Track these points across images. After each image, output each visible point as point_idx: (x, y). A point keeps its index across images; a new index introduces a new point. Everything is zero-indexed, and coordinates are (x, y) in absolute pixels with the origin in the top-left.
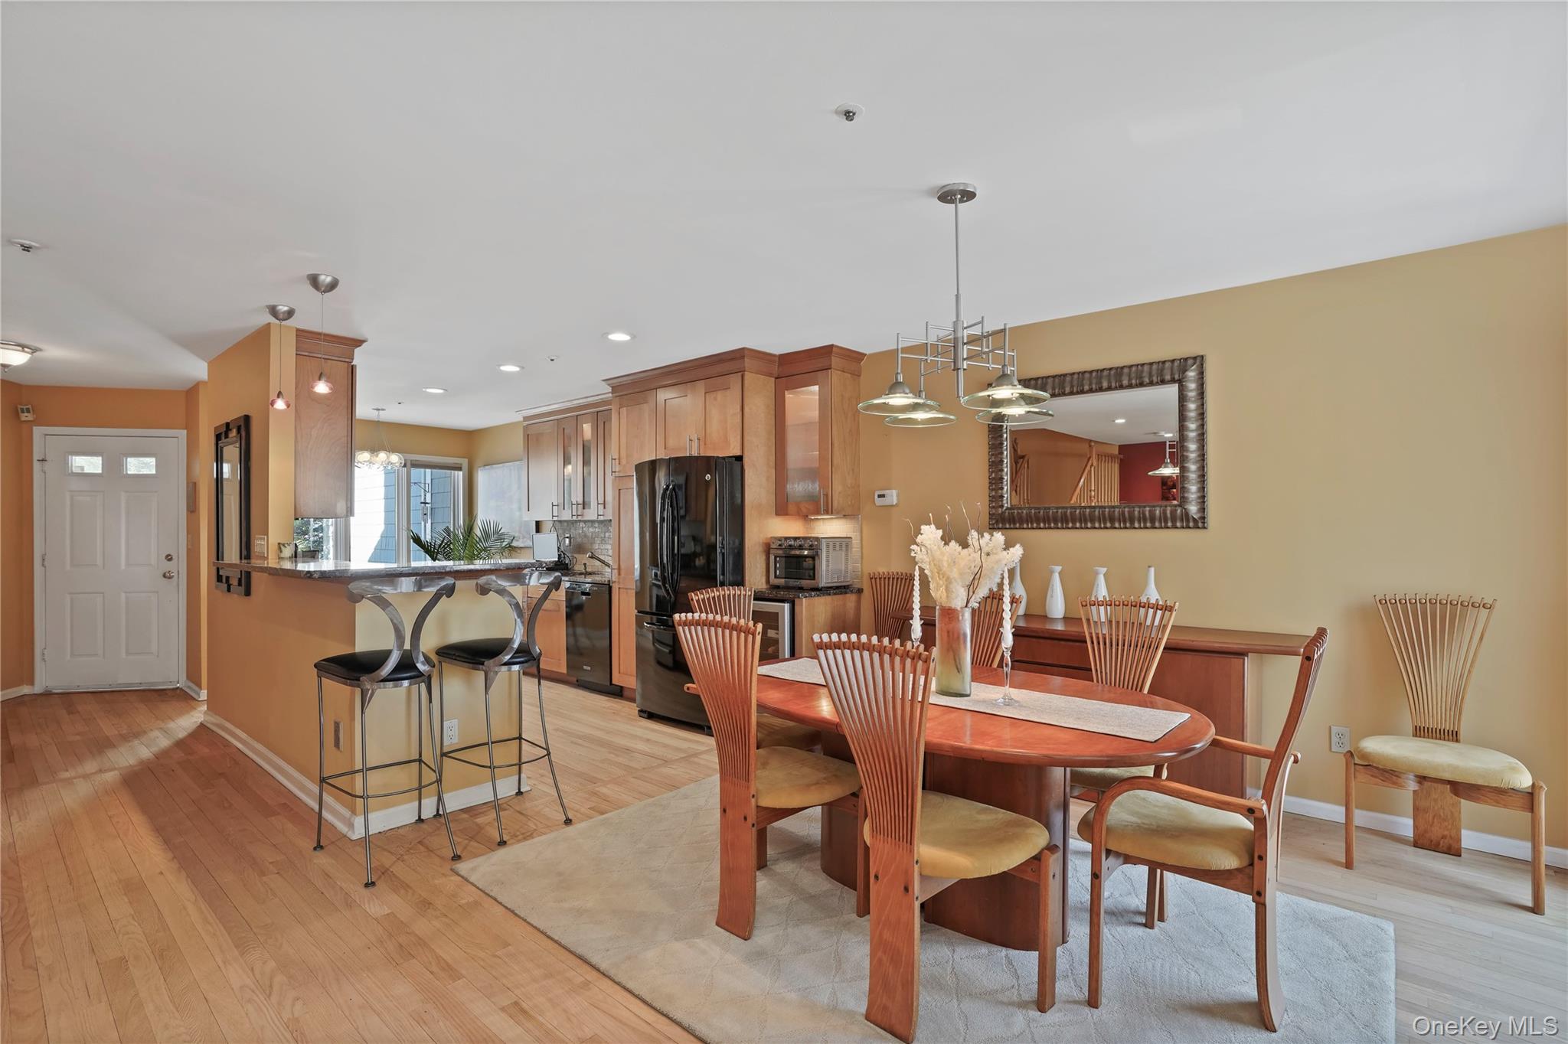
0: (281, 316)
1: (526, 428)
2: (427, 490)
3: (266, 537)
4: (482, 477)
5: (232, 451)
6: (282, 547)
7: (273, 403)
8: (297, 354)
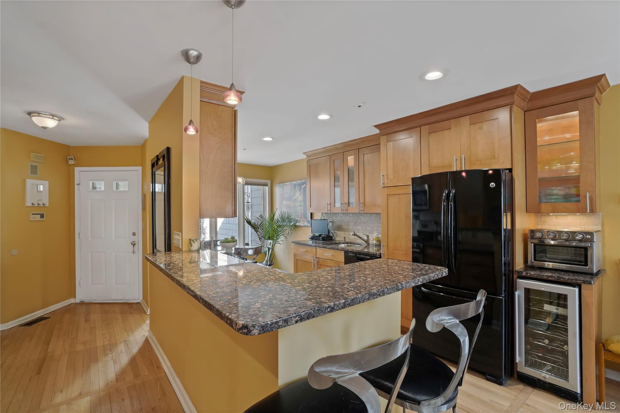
0: (192, 60)
1: (308, 161)
2: (249, 196)
3: (181, 234)
4: (278, 190)
5: (160, 174)
6: (192, 242)
7: (186, 129)
8: (200, 101)
